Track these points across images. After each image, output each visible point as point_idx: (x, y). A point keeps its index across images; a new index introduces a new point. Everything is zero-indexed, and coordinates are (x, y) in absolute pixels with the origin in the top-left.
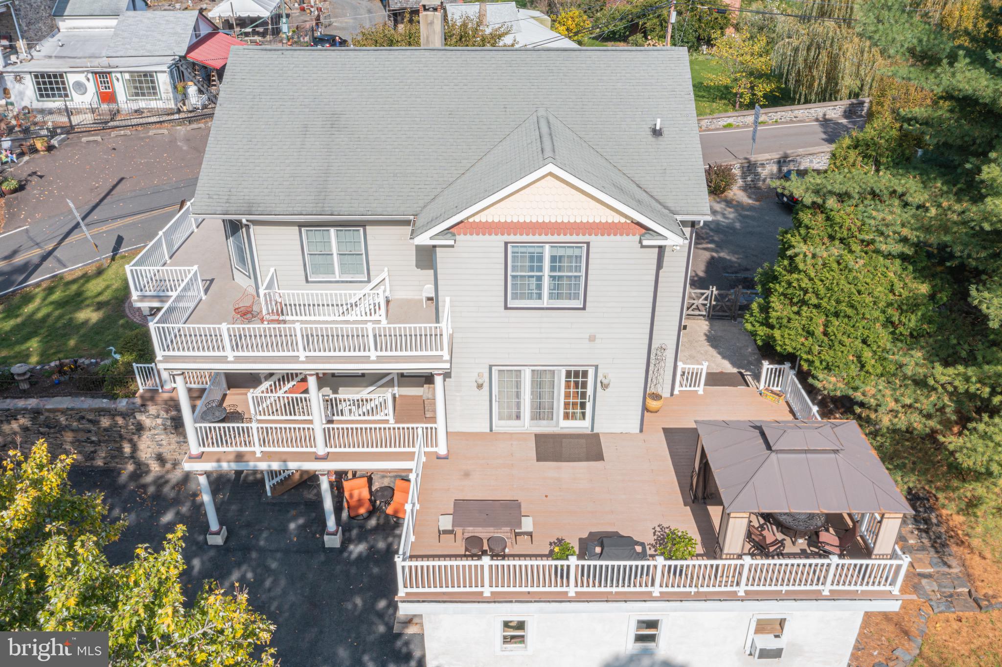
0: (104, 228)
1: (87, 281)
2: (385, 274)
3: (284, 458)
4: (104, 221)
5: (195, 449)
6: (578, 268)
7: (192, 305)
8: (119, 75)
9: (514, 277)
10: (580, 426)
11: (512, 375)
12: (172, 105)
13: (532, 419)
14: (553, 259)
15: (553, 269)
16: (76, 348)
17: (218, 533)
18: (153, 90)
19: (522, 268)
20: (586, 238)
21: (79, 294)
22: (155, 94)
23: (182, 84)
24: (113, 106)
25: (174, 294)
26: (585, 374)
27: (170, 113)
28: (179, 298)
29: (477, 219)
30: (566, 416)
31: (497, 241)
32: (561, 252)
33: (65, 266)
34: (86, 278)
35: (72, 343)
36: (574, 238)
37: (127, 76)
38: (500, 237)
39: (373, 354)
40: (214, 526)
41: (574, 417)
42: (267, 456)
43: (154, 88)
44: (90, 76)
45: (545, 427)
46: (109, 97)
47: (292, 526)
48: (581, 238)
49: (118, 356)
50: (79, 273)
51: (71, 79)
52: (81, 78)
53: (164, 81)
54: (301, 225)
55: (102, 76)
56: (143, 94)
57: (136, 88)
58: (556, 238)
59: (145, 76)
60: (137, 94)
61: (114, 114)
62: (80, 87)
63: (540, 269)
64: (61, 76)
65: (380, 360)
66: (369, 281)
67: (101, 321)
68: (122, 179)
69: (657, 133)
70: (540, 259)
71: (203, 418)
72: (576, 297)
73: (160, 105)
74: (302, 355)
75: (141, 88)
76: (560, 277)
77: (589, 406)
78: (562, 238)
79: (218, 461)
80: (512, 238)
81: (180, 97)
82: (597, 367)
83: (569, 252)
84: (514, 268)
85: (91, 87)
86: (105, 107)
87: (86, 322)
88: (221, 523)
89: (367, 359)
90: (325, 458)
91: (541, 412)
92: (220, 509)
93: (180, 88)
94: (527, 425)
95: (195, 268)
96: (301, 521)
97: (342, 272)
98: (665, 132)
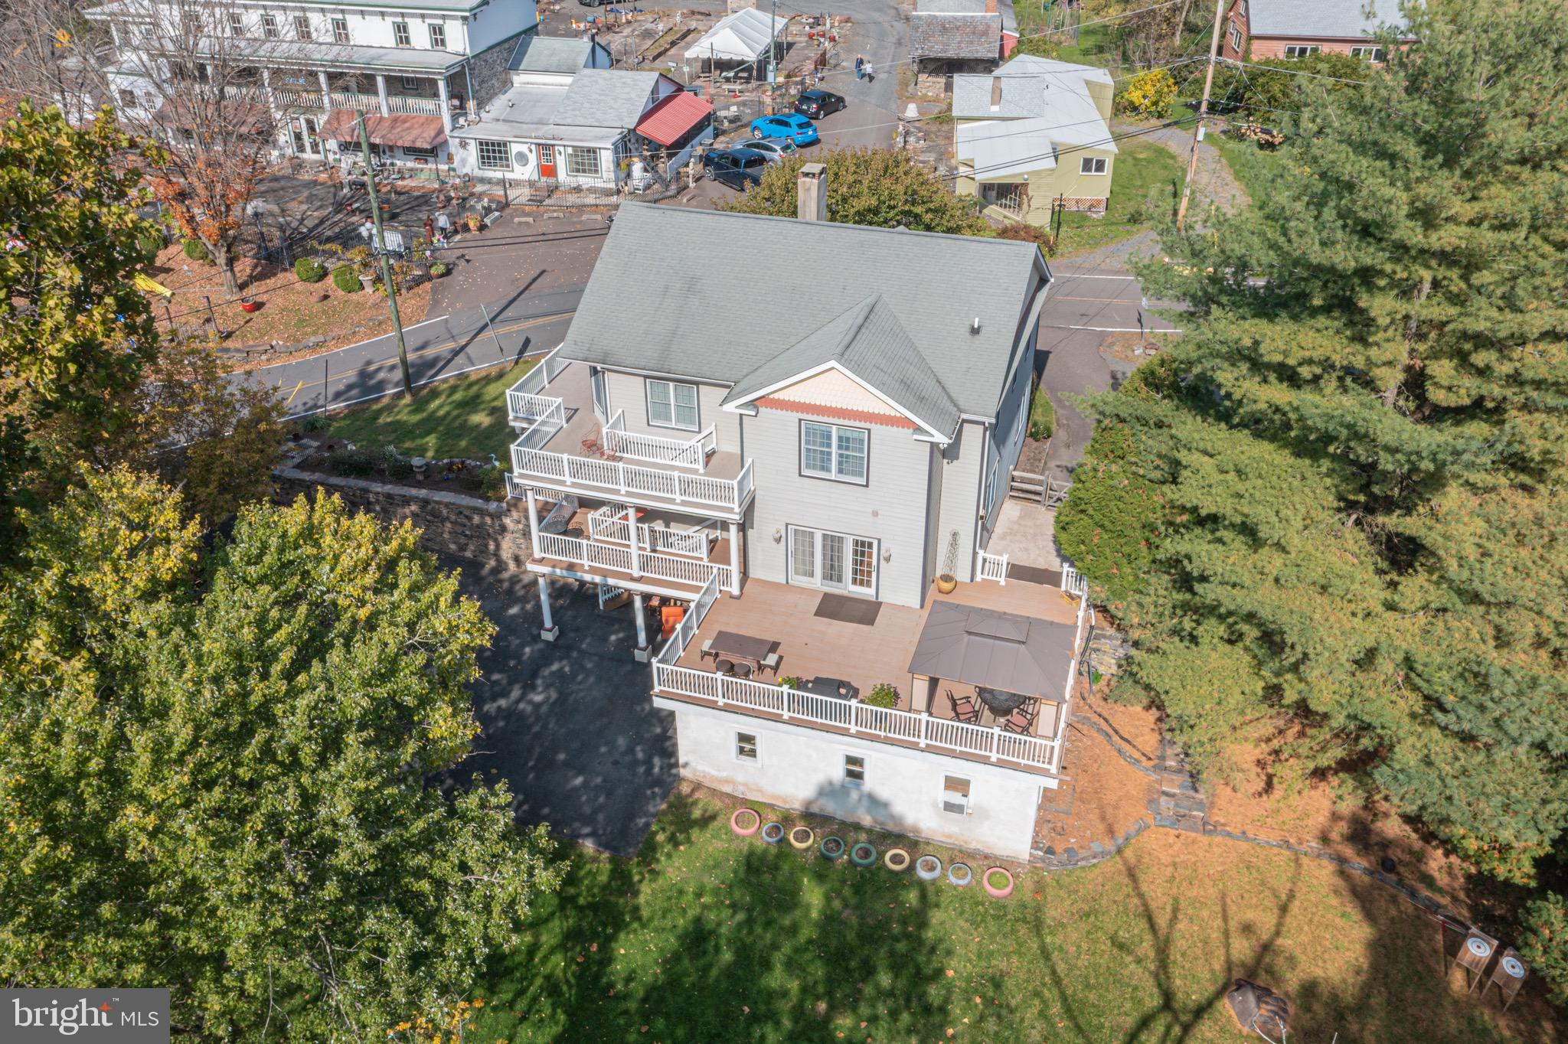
0: (516, 327)
1: (488, 384)
2: (712, 428)
3: (605, 574)
4: (517, 319)
5: (537, 554)
6: (861, 450)
7: (553, 430)
8: (562, 149)
9: (808, 450)
10: (867, 592)
11: (804, 537)
12: (612, 185)
13: (824, 578)
14: (840, 439)
15: (840, 447)
16: (466, 449)
17: (550, 630)
18: (594, 168)
19: (814, 443)
20: (868, 425)
21: (478, 396)
22: (596, 171)
23: (626, 161)
24: (551, 180)
25: (539, 419)
26: (870, 545)
27: (608, 193)
28: (543, 423)
29: (776, 396)
30: (854, 581)
31: (794, 416)
32: (849, 434)
33: (473, 365)
34: (487, 380)
35: (463, 443)
36: (857, 424)
37: (570, 150)
38: (794, 414)
39: (678, 498)
40: (548, 624)
41: (862, 583)
42: (593, 570)
43: (596, 165)
44: (533, 147)
45: (833, 588)
46: (549, 171)
47: (613, 638)
48: (862, 424)
49: (497, 464)
50: (483, 374)
51: (515, 148)
52: (524, 148)
53: (606, 158)
54: (646, 377)
55: (546, 149)
56: (584, 171)
57: (577, 163)
58: (841, 421)
59: (589, 151)
60: (578, 171)
61: (552, 190)
62: (522, 158)
63: (829, 446)
64: (505, 145)
65: (684, 503)
66: (700, 432)
67: (491, 426)
68: (543, 272)
69: (975, 331)
70: (829, 437)
71: (546, 529)
72: (861, 476)
73: (600, 184)
74: (623, 489)
75: (583, 164)
76: (847, 456)
77: (874, 575)
78: (846, 422)
79: (554, 567)
80: (804, 416)
81: (623, 175)
82: (879, 541)
83: (855, 435)
84: (807, 442)
85: (533, 158)
86: (544, 179)
87: (478, 425)
88: (555, 623)
89: (672, 501)
90: (639, 580)
91: (832, 572)
92: (555, 612)
93: (623, 165)
94: (817, 583)
95: (560, 400)
96: (621, 635)
97: (678, 421)
98: (983, 331)
